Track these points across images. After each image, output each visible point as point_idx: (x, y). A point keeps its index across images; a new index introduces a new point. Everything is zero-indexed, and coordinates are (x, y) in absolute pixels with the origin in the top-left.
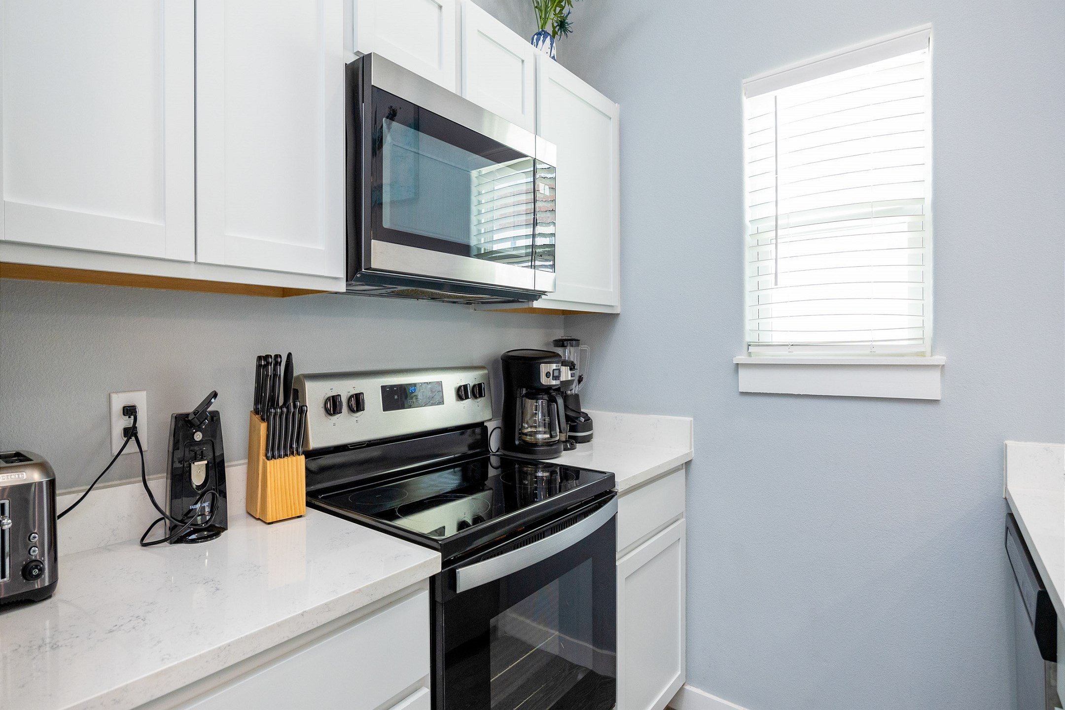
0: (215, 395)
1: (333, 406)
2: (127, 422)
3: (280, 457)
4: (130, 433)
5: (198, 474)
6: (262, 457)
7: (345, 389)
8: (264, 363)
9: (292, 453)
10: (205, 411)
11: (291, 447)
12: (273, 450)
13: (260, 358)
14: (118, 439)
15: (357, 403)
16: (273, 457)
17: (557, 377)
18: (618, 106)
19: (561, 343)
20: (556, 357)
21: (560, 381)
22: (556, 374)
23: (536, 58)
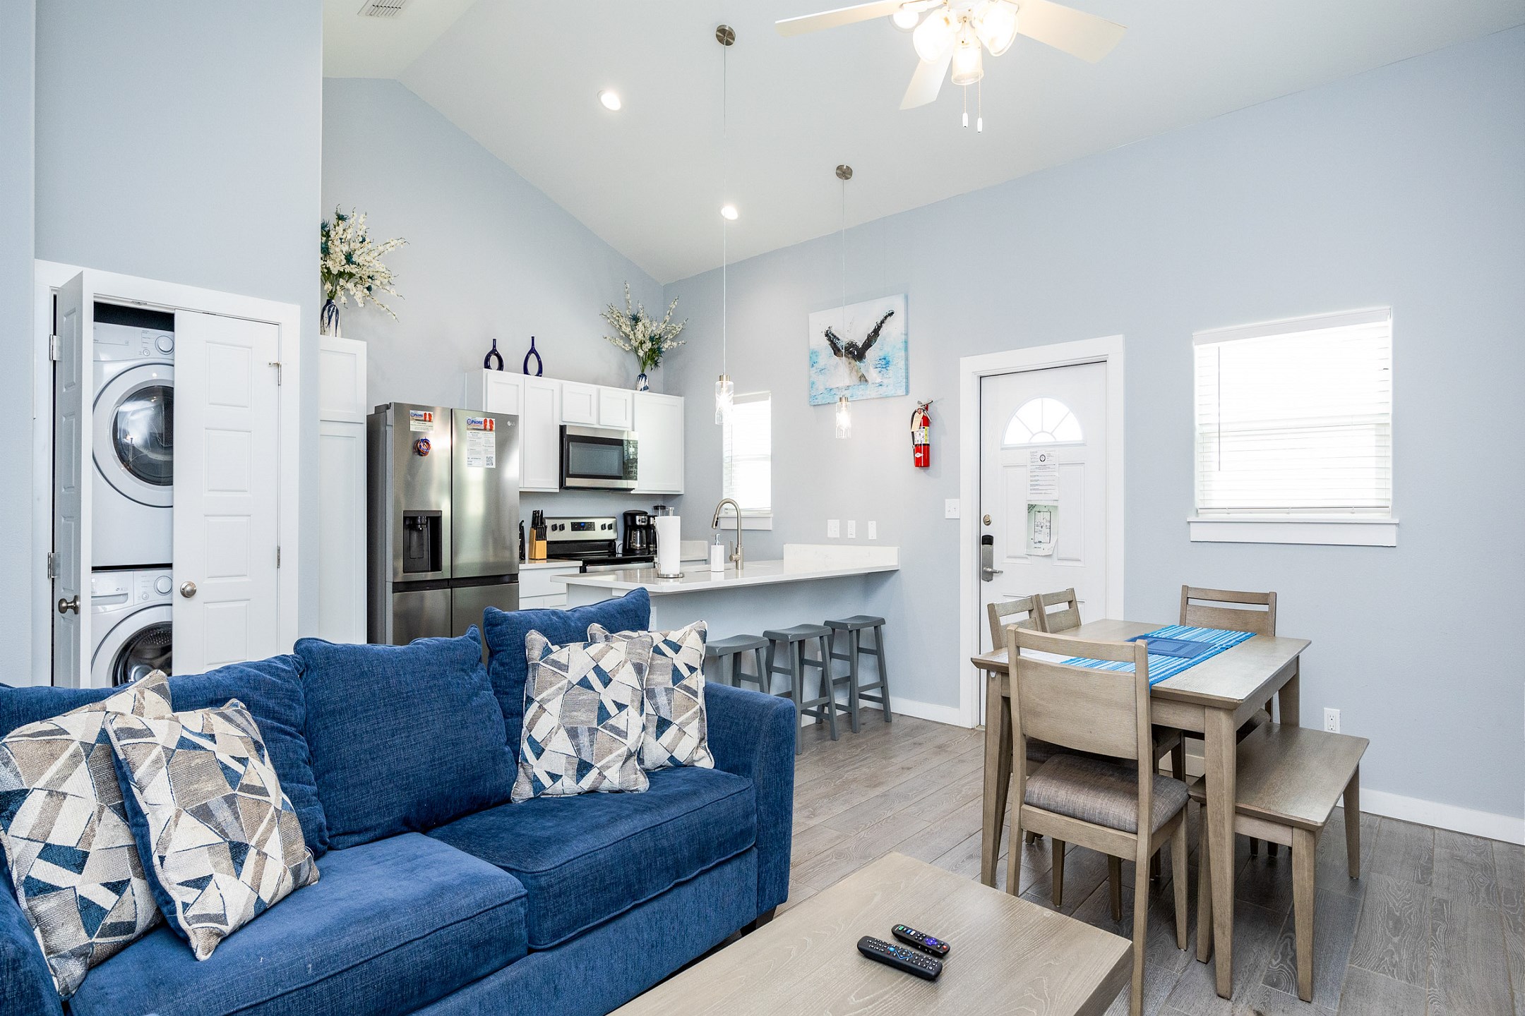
0: (522, 522)
1: (554, 528)
6: (535, 542)
7: (559, 523)
8: (535, 513)
9: (543, 541)
11: (542, 539)
12: (538, 540)
13: (534, 511)
15: (562, 527)
16: (538, 542)
17: (644, 522)
18: (683, 398)
19: (656, 508)
20: (645, 513)
21: (646, 523)
22: (644, 520)
23: (633, 394)
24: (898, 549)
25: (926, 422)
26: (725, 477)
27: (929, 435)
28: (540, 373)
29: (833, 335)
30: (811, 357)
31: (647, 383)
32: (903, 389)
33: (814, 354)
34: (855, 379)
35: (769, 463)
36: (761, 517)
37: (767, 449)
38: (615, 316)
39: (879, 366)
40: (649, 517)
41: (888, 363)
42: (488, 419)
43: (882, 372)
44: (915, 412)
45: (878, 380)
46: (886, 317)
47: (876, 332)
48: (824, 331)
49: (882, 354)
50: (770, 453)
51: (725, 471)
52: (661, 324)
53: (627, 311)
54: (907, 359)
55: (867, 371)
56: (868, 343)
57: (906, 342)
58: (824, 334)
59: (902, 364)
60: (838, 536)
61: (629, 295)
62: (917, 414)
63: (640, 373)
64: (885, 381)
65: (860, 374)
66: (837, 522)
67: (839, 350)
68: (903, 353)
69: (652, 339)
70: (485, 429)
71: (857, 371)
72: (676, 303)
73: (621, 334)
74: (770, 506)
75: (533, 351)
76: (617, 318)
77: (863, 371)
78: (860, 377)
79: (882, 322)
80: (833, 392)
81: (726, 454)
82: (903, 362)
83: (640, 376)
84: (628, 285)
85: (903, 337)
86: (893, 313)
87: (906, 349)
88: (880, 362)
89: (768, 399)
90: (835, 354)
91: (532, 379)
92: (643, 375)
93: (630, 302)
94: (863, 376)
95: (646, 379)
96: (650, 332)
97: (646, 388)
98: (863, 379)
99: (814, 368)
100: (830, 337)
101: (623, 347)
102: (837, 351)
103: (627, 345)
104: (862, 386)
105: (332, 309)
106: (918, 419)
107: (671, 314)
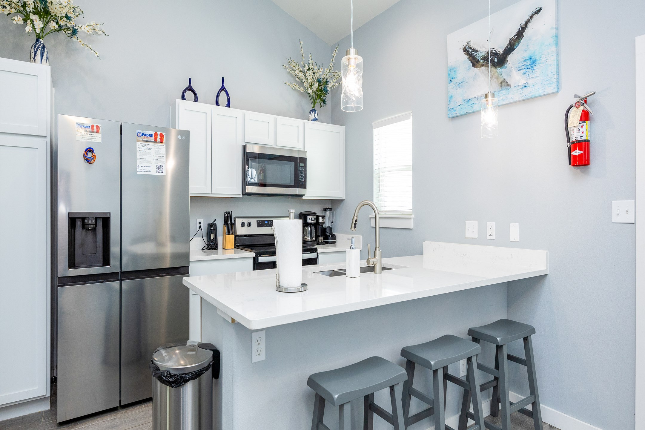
0: (215, 220)
1: (243, 225)
2: (199, 225)
3: (228, 234)
4: (200, 227)
5: (212, 236)
6: (225, 234)
7: (246, 221)
9: (231, 234)
10: (213, 223)
11: (231, 233)
12: (227, 233)
13: (225, 212)
14: (198, 228)
15: (249, 225)
16: (227, 234)
17: (314, 220)
18: (344, 127)
19: (325, 210)
20: (314, 214)
21: (315, 222)
22: (313, 219)
23: (304, 124)
24: (547, 253)
25: (585, 116)
26: (375, 186)
27: (590, 130)
28: (228, 105)
29: (471, 48)
30: (449, 74)
31: (316, 116)
32: (554, 86)
33: (453, 70)
34: (495, 86)
35: (410, 173)
36: (405, 217)
37: (409, 161)
38: (292, 66)
39: (523, 67)
40: (318, 217)
41: (534, 63)
42: (159, 133)
43: (527, 73)
44: (571, 107)
45: (523, 82)
46: (531, 17)
47: (520, 35)
48: (462, 47)
49: (527, 55)
50: (410, 163)
51: (375, 181)
52: (326, 69)
53: (302, 63)
54: (558, 54)
55: (510, 75)
56: (510, 48)
57: (557, 37)
58: (462, 50)
59: (552, 60)
60: (477, 237)
61: (303, 50)
62: (574, 109)
63: (312, 108)
64: (531, 82)
65: (501, 80)
66: (475, 224)
67: (478, 61)
68: (554, 48)
69: (319, 81)
70: (155, 141)
71: (497, 78)
72: (337, 52)
73: (297, 79)
74: (411, 208)
75: (223, 88)
76: (294, 68)
77: (504, 76)
78: (501, 83)
79: (527, 22)
80: (471, 102)
81: (375, 167)
82: (554, 57)
83: (311, 111)
84: (302, 42)
85: (554, 31)
86: (541, 10)
87: (557, 44)
88: (525, 63)
89: (410, 119)
90: (474, 66)
91: (222, 109)
92: (313, 110)
93: (304, 55)
94: (505, 81)
95: (315, 112)
96: (318, 76)
97: (315, 119)
98: (505, 84)
99: (452, 83)
100: (468, 51)
101: (299, 89)
102: (475, 62)
103: (301, 88)
104: (503, 91)
105: (37, 46)
106: (576, 115)
107: (334, 61)
